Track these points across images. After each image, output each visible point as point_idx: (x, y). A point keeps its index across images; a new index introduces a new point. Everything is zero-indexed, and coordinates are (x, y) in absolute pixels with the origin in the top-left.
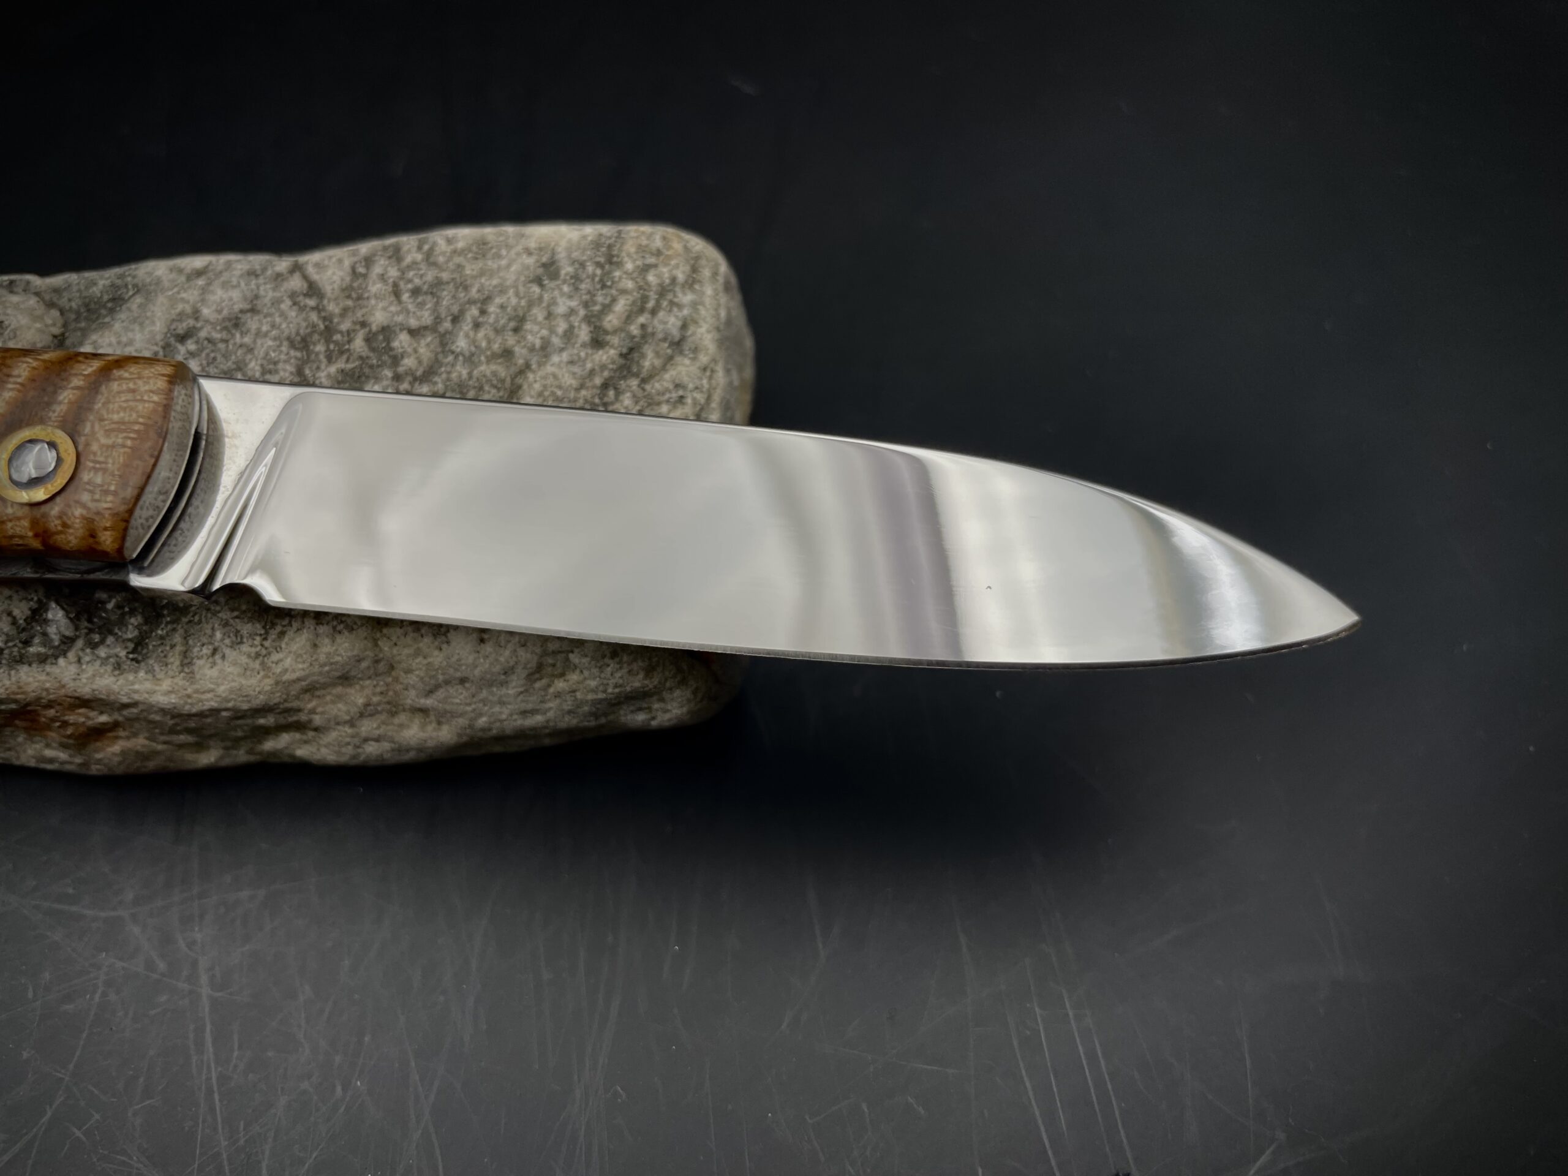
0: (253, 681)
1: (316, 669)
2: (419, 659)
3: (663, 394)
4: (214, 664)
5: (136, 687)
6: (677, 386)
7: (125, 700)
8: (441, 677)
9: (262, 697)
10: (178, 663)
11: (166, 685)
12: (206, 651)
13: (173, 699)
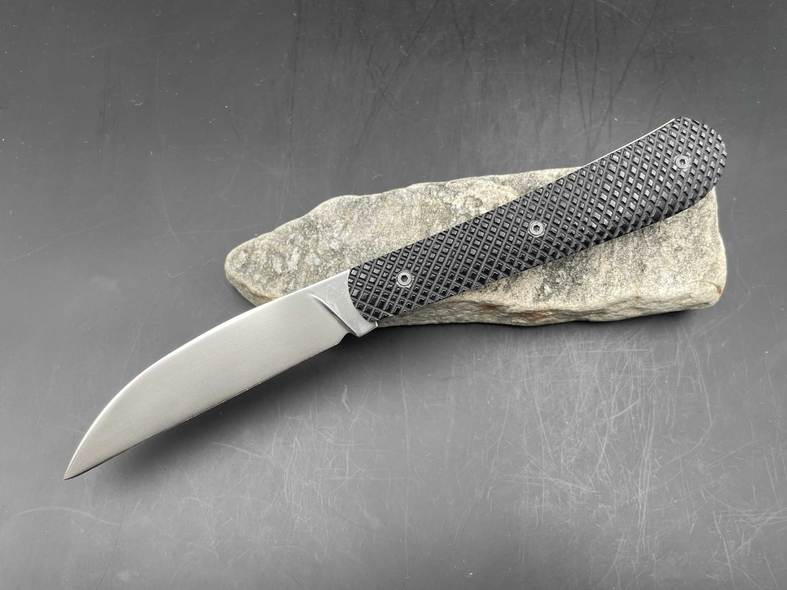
0: (601, 304)
1: (619, 300)
2: (649, 297)
3: (705, 213)
4: (592, 299)
5: (569, 306)
6: (709, 210)
7: (564, 309)
8: (652, 301)
9: (601, 307)
10: (580, 299)
11: (577, 305)
12: (589, 296)
13: (577, 309)
